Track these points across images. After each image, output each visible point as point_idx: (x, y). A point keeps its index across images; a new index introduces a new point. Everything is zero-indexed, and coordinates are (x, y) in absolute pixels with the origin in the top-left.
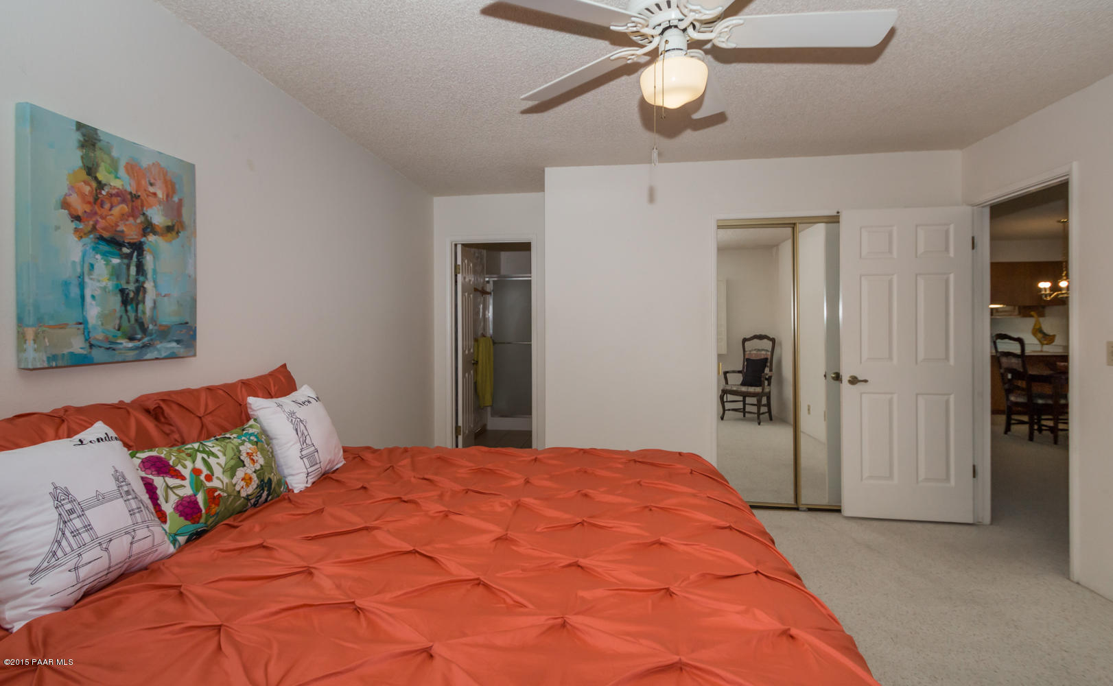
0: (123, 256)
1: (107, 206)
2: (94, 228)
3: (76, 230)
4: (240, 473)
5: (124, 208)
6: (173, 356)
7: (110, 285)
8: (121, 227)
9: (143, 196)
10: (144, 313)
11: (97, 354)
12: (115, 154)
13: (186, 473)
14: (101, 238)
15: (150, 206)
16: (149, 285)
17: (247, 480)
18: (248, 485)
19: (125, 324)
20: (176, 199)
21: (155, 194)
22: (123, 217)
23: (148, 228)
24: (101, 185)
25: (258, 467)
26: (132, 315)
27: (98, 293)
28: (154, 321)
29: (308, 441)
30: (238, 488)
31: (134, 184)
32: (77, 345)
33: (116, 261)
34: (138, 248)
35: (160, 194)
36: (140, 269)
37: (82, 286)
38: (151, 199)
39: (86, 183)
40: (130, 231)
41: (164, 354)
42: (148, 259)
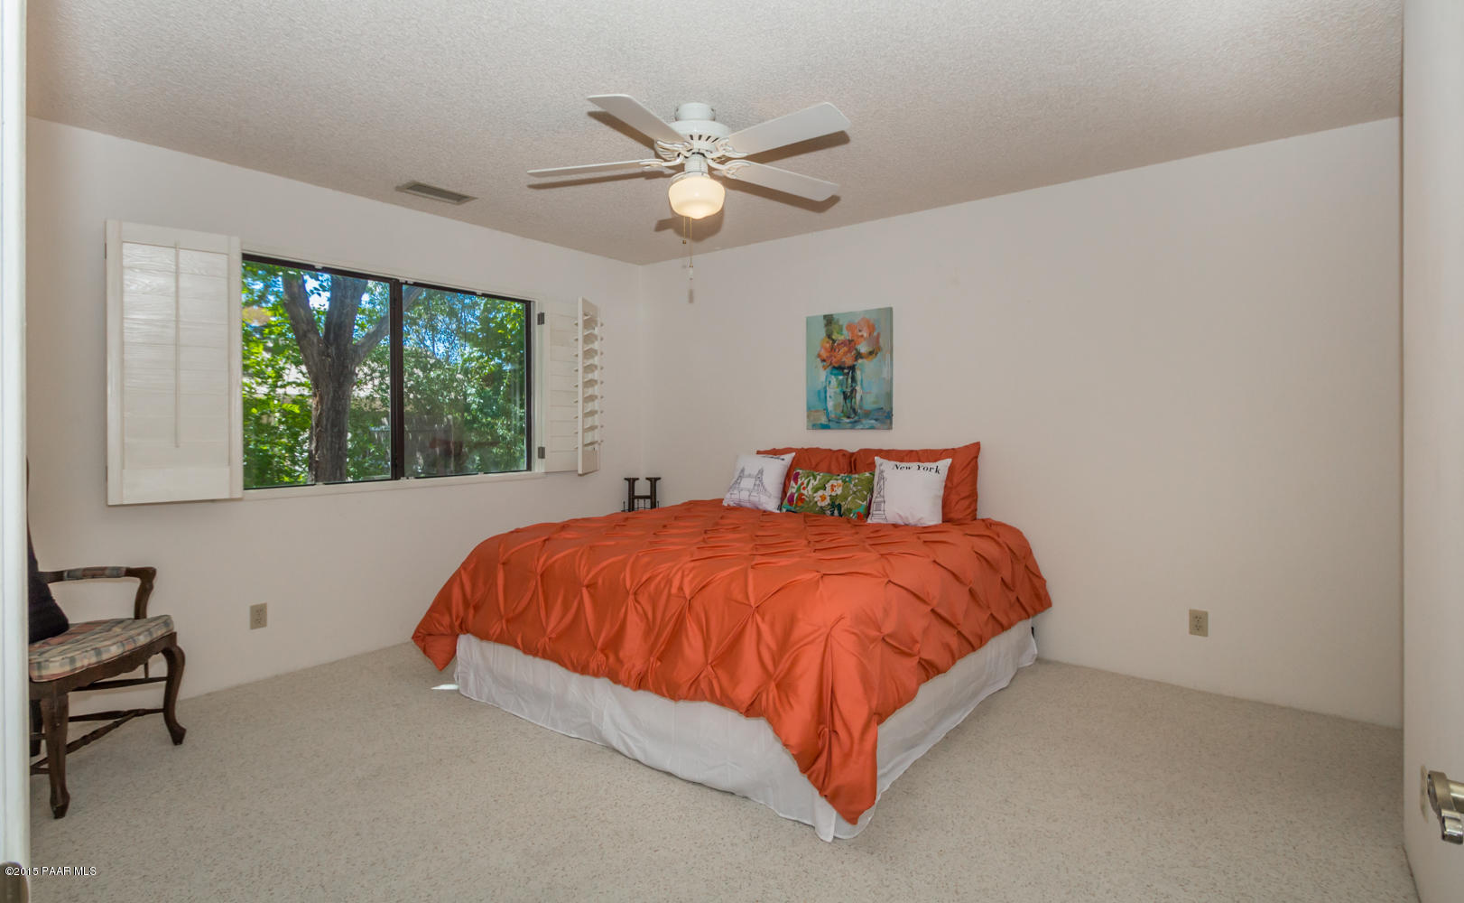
0: (844, 374)
1: (837, 350)
2: (831, 364)
3: (824, 366)
4: (820, 493)
5: (846, 349)
6: (872, 428)
7: (838, 390)
8: (844, 359)
9: (855, 338)
10: (855, 403)
11: (831, 424)
12: (841, 323)
13: (799, 482)
14: (834, 367)
15: (859, 344)
16: (858, 388)
17: (823, 498)
18: (822, 501)
19: (845, 409)
20: (875, 334)
21: (862, 336)
22: (845, 354)
23: (859, 356)
24: (834, 341)
25: (834, 494)
26: (849, 405)
27: (832, 395)
28: (861, 407)
29: (882, 493)
30: (816, 499)
31: (850, 334)
32: (824, 420)
33: (841, 377)
34: (852, 368)
35: (865, 335)
36: (854, 379)
37: (826, 392)
38: (860, 339)
39: (828, 342)
40: (848, 361)
41: (867, 427)
42: (858, 373)
